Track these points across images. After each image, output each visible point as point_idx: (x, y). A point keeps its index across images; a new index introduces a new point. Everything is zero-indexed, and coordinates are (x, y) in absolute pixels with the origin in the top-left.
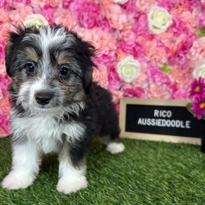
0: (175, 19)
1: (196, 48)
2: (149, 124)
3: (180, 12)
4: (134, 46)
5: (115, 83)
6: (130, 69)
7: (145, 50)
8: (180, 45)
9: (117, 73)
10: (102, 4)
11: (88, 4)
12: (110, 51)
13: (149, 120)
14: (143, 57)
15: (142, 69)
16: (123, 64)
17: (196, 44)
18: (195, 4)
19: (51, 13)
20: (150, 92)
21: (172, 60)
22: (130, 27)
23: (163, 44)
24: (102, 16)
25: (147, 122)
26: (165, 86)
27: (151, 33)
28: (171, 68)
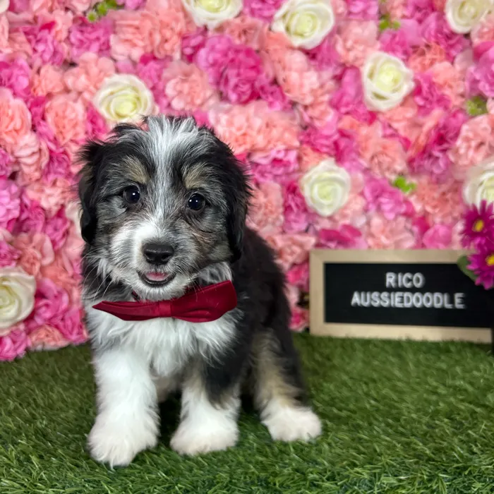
0: (419, 78)
1: (467, 140)
2: (376, 305)
3: (427, 62)
4: (336, 137)
5: (297, 219)
6: (329, 188)
7: (358, 146)
8: (433, 133)
9: (302, 198)
10: (267, 52)
11: (237, 51)
12: (287, 150)
13: (375, 294)
14: (354, 160)
15: (355, 185)
16: (315, 177)
17: (467, 130)
18: (460, 47)
19: (156, 70)
20: (372, 235)
21: (415, 164)
22: (326, 98)
23: (396, 130)
24: (267, 76)
25: (371, 299)
26: (402, 220)
27: (369, 108)
28: (414, 181)
